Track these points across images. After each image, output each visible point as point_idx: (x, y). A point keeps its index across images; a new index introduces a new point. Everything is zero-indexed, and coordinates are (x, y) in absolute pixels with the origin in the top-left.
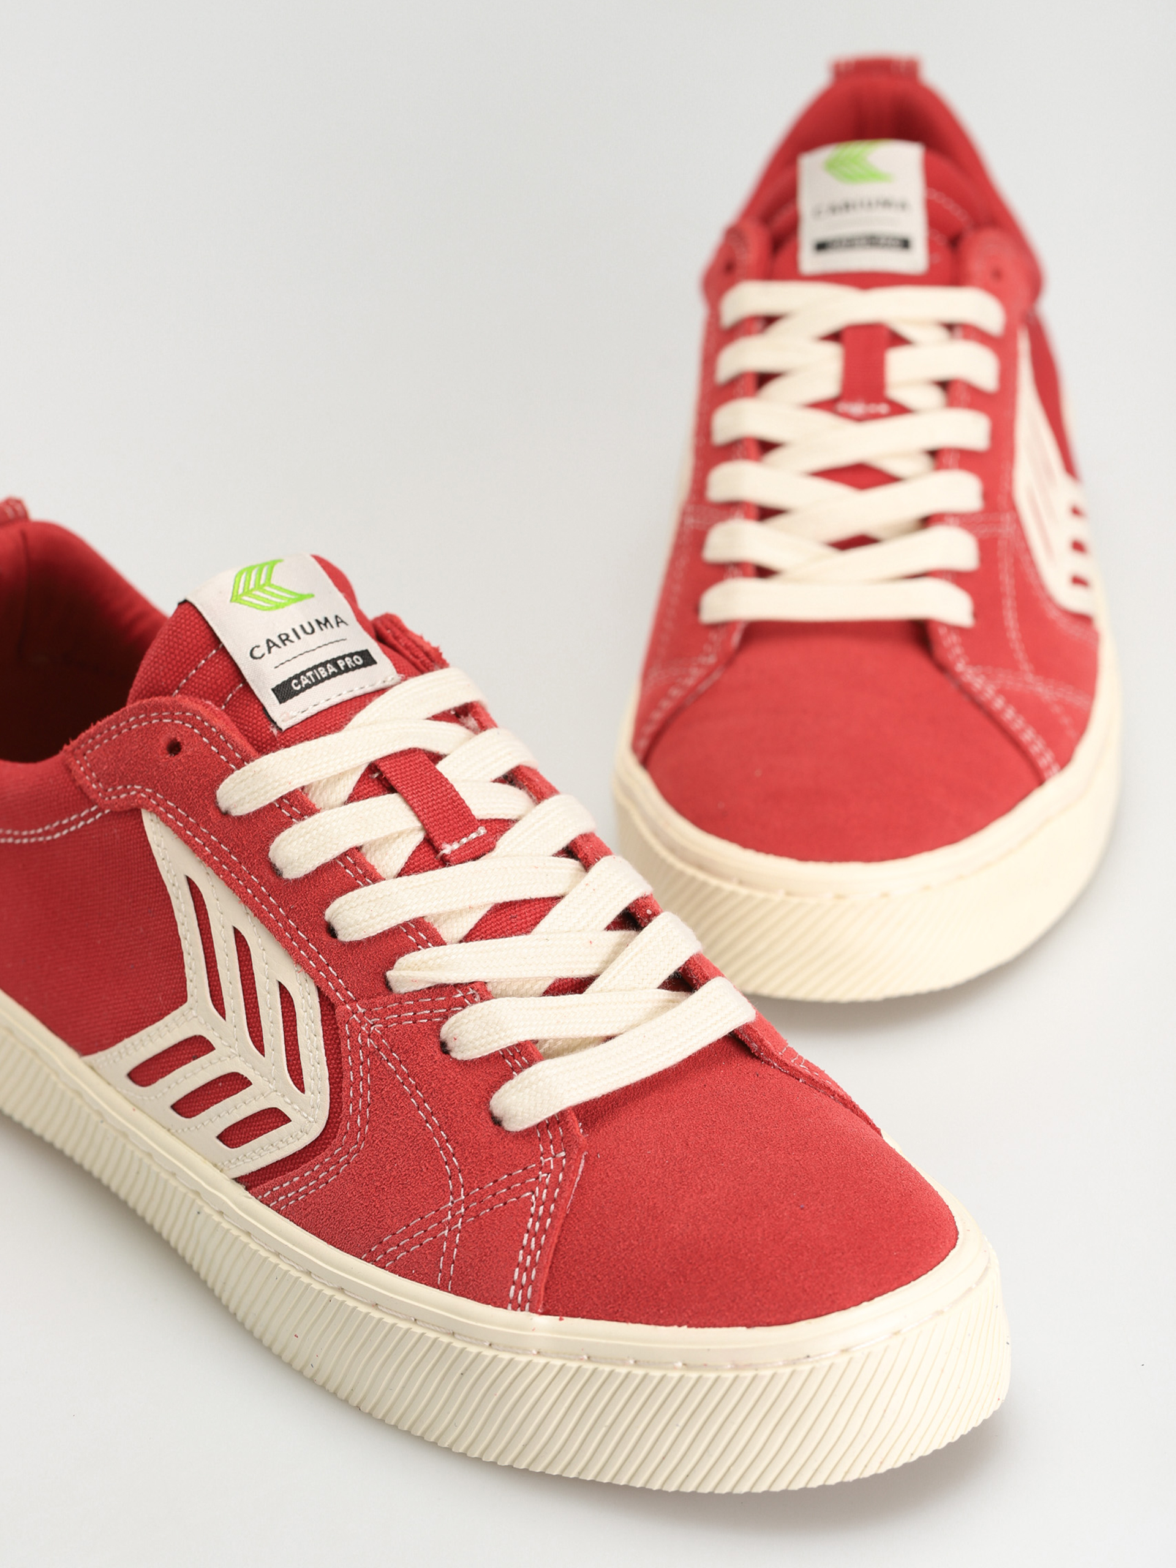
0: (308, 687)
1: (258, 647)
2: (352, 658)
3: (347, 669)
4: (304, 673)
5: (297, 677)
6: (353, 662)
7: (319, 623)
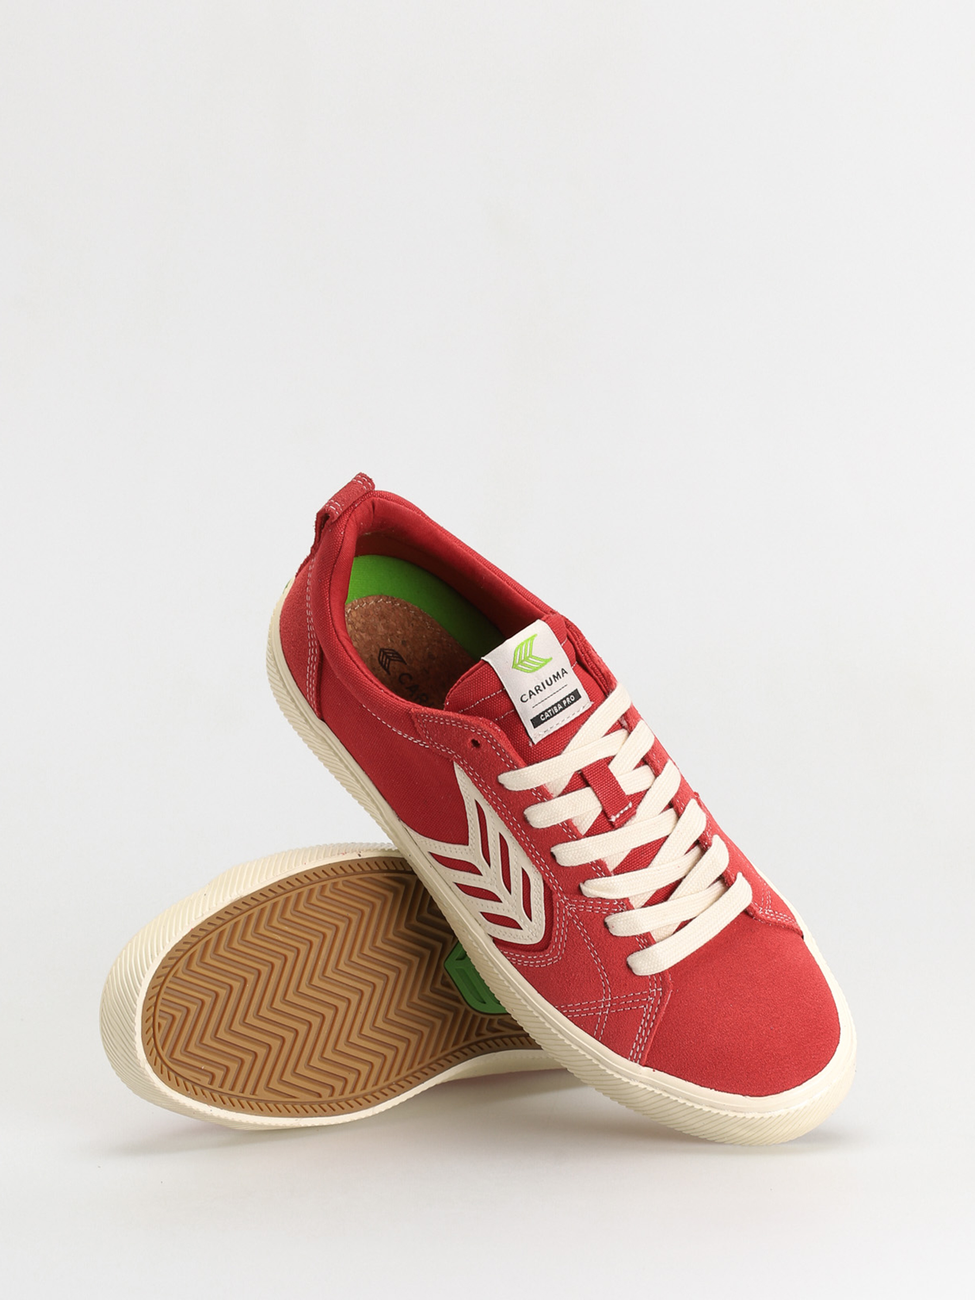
0: (548, 718)
1: (525, 695)
2: (569, 697)
3: (568, 705)
4: (547, 711)
5: (543, 713)
6: (570, 700)
7: (554, 676)
